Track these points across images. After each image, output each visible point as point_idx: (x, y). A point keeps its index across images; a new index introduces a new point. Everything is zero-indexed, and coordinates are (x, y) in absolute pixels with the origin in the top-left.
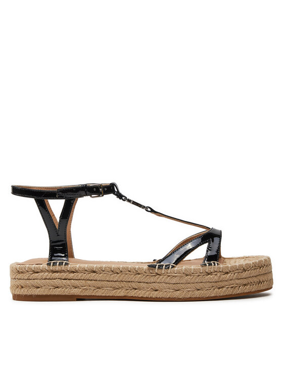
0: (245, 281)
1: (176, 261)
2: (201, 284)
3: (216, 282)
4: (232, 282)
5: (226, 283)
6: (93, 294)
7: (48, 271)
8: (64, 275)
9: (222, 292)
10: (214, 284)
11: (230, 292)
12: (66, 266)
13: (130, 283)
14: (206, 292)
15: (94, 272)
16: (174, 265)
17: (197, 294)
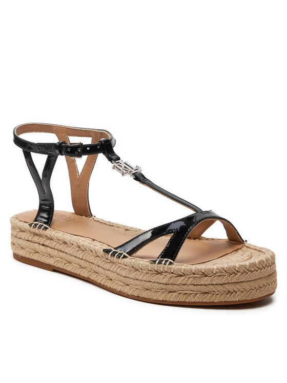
0: (204, 289)
1: (130, 251)
2: (149, 284)
3: (166, 284)
4: (185, 287)
5: (178, 287)
6: (64, 268)
7: (30, 232)
8: (42, 241)
9: (172, 297)
10: (164, 287)
11: (182, 299)
12: (44, 231)
13: (92, 265)
14: (154, 294)
15: (65, 243)
16: (127, 255)
17: (144, 294)
